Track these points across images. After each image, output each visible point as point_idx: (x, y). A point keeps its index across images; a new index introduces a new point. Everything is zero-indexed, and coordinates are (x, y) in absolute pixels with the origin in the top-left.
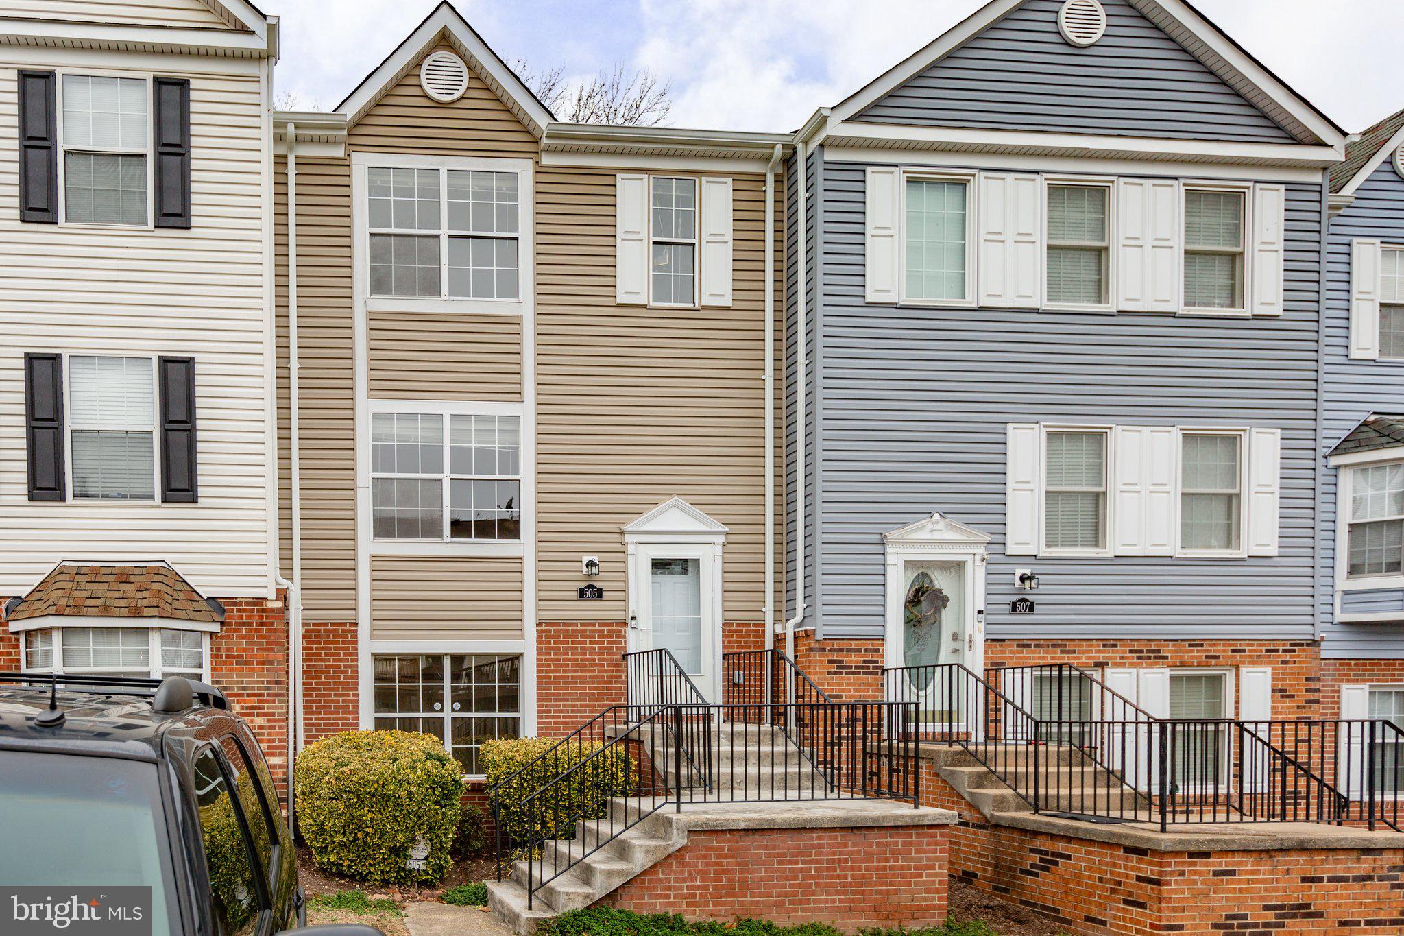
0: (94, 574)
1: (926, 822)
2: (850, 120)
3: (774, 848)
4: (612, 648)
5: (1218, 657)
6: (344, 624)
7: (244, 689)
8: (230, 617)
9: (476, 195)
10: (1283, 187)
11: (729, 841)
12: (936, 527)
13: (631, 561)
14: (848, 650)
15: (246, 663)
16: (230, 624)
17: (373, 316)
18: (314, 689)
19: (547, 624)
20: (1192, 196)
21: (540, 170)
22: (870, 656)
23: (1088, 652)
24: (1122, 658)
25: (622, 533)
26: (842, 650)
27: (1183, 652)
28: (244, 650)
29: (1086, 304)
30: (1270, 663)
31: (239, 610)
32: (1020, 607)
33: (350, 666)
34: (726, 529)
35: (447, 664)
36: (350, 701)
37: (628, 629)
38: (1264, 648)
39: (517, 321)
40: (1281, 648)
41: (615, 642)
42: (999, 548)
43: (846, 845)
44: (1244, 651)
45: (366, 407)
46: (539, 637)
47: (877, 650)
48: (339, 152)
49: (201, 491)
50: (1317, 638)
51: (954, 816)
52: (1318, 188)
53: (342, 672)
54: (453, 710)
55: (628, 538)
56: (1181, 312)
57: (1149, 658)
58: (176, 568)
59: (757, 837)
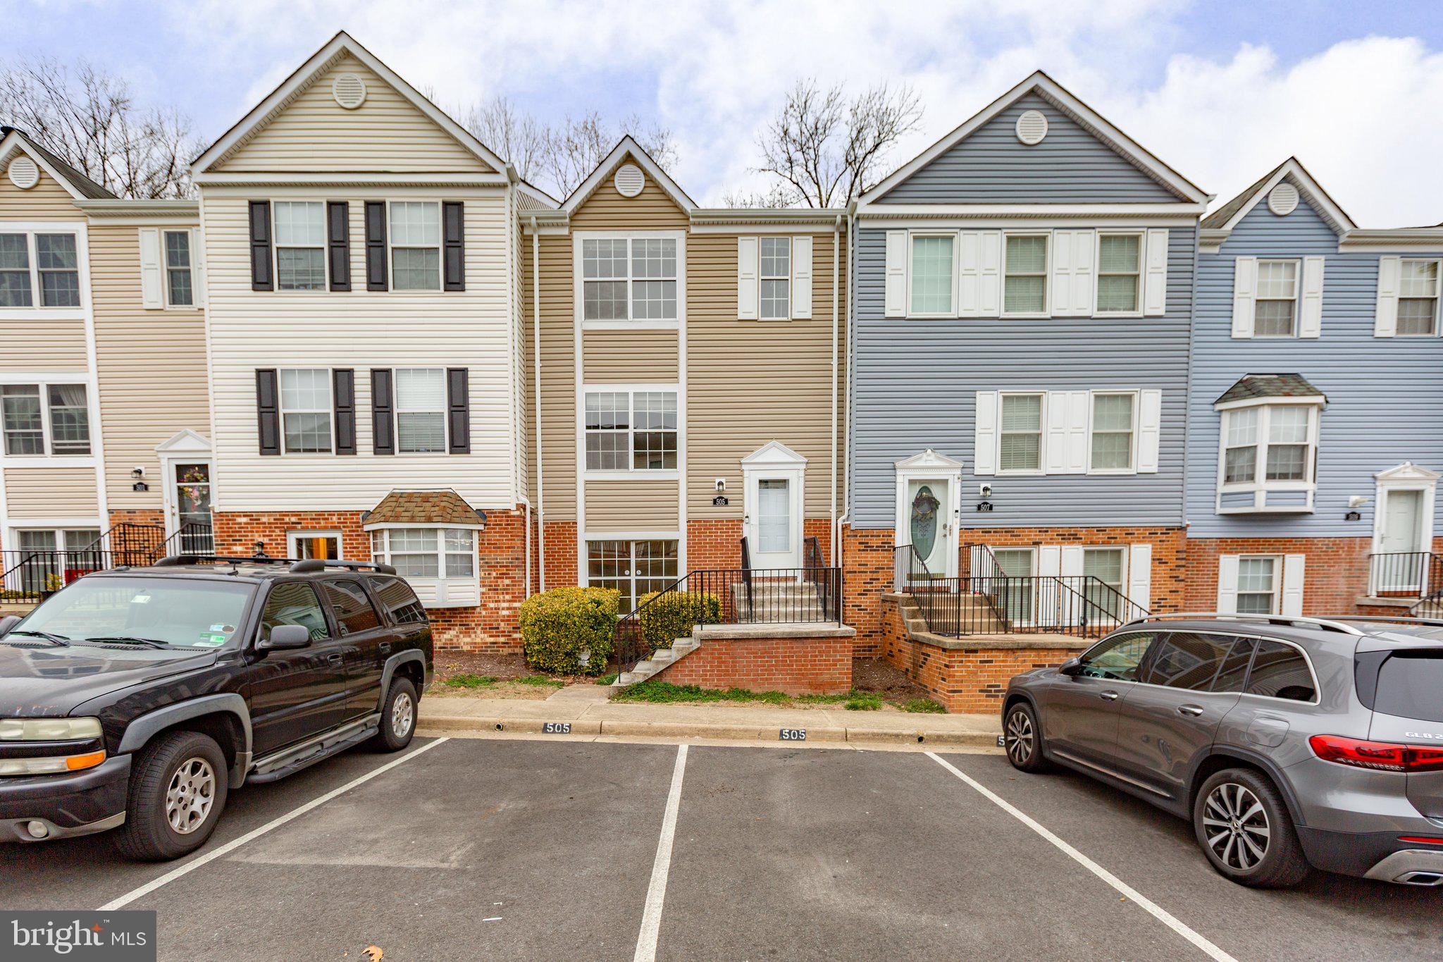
0: (410, 497)
1: (837, 635)
2: (875, 202)
3: (751, 649)
4: (734, 536)
5: (1116, 538)
6: (569, 523)
7: (498, 563)
8: (490, 521)
9: (651, 254)
10: (1167, 230)
11: (725, 645)
12: (929, 458)
13: (746, 481)
14: (872, 536)
15: (499, 548)
16: (489, 525)
17: (586, 333)
18: (551, 563)
19: (694, 521)
20: (1104, 239)
21: (690, 237)
22: (886, 539)
23: (1029, 535)
24: (1051, 539)
25: (740, 464)
26: (868, 536)
27: (1093, 535)
28: (498, 540)
29: (1033, 313)
30: (1151, 541)
31: (495, 517)
32: (983, 507)
33: (573, 549)
34: (806, 460)
35: (633, 547)
36: (573, 570)
37: (744, 524)
38: (1148, 532)
39: (675, 332)
40: (1159, 532)
41: (736, 532)
42: (970, 470)
43: (792, 648)
44: (1134, 534)
45: (582, 389)
46: (689, 529)
47: (891, 536)
48: (565, 232)
49: (472, 447)
50: (1184, 525)
51: (854, 632)
52: (1193, 230)
53: (568, 552)
54: (636, 575)
55: (744, 467)
56: (1094, 316)
57: (1070, 539)
58: (458, 492)
59: (742, 644)
